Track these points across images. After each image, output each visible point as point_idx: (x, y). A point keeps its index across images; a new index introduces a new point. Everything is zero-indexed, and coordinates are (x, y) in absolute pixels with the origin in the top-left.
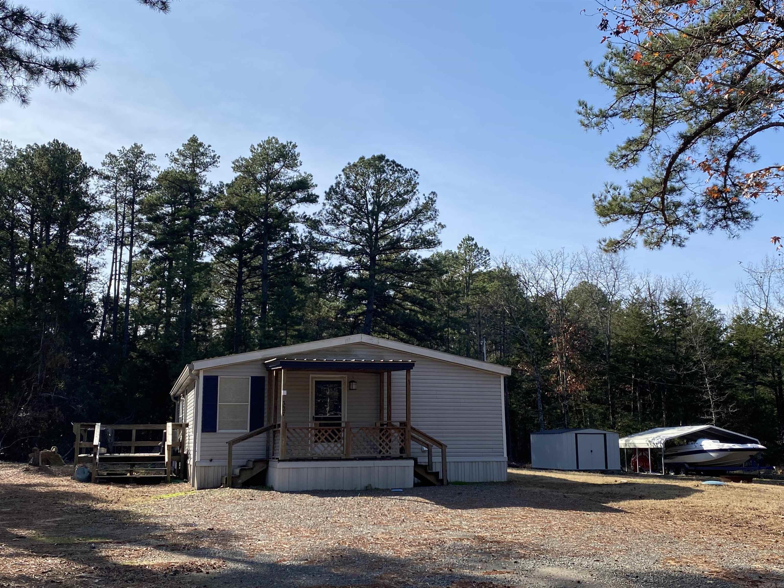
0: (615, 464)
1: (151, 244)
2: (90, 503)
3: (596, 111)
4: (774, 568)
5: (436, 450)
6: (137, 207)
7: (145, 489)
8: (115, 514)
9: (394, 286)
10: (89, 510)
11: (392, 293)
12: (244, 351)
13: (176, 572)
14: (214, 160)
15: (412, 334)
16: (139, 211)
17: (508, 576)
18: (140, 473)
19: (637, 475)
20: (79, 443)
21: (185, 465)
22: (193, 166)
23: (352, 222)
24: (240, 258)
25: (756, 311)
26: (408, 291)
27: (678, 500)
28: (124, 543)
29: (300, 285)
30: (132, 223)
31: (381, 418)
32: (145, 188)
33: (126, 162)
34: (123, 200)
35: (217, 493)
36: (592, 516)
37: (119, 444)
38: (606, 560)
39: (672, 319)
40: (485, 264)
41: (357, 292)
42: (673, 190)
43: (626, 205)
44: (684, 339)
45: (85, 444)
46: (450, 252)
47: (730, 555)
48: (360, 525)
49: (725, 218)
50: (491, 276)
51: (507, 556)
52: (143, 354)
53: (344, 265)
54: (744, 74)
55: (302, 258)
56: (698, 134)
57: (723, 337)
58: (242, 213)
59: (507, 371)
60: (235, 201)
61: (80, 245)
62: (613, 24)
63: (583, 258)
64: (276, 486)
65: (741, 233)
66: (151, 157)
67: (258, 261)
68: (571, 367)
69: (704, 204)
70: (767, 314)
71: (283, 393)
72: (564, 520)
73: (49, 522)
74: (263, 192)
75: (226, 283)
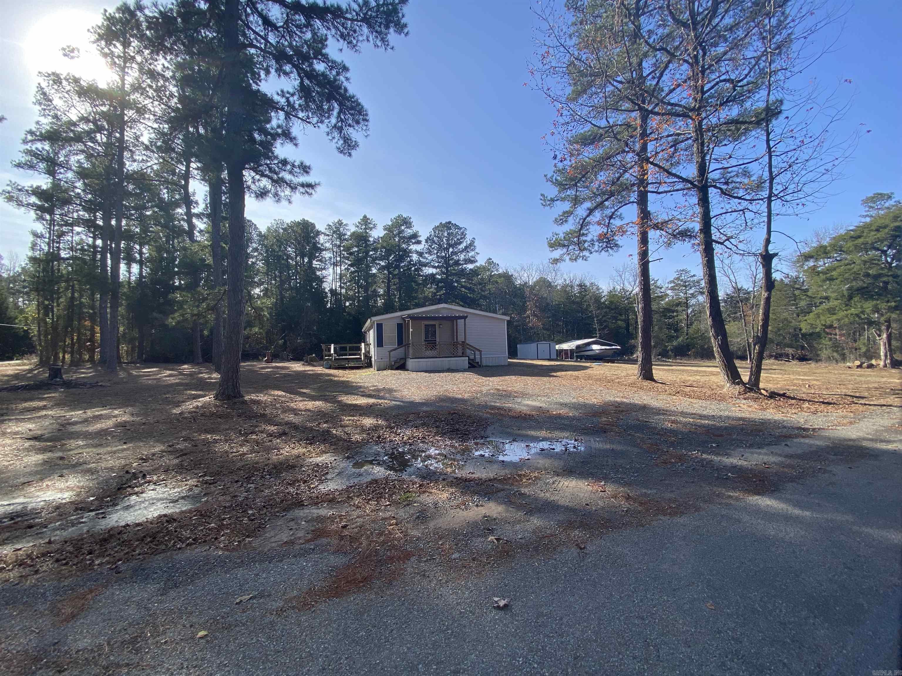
0: (554, 356)
1: (349, 265)
2: (332, 378)
3: (549, 198)
4: (625, 400)
5: (477, 353)
6: (342, 248)
7: (354, 371)
8: (343, 382)
9: (457, 281)
10: (331, 380)
11: (456, 284)
12: (392, 312)
13: (371, 406)
14: (375, 226)
15: (465, 302)
16: (343, 250)
17: (510, 405)
18: (352, 364)
19: (564, 361)
20: (325, 353)
21: (371, 361)
22: (366, 229)
23: (437, 253)
24: (388, 270)
25: (618, 288)
26: (463, 284)
27: (582, 371)
28: (348, 394)
29: (415, 282)
30: (340, 256)
31: (453, 340)
32: (345, 239)
33: (336, 228)
34: (336, 245)
35: (385, 372)
36: (545, 379)
37: (342, 352)
38: (552, 398)
39: (580, 293)
40: (497, 270)
41: (440, 285)
42: (583, 234)
43: (561, 242)
44: (585, 301)
45: (327, 353)
46: (481, 265)
47: (606, 395)
48: (446, 385)
49: (607, 247)
50: (500, 276)
51: (509, 397)
52: (349, 314)
53: (434, 273)
54: (618, 179)
55: (416, 270)
56: (596, 208)
57: (603, 300)
58: (388, 250)
59: (508, 318)
60: (385, 245)
61: (318, 266)
62: (559, 157)
63: (541, 266)
64: (410, 369)
65: (614, 254)
66: (346, 225)
67: (396, 272)
68: (535, 315)
69: (598, 241)
70: (623, 289)
71: (411, 330)
72: (533, 381)
73: (315, 386)
74: (397, 240)
75: (383, 282)
